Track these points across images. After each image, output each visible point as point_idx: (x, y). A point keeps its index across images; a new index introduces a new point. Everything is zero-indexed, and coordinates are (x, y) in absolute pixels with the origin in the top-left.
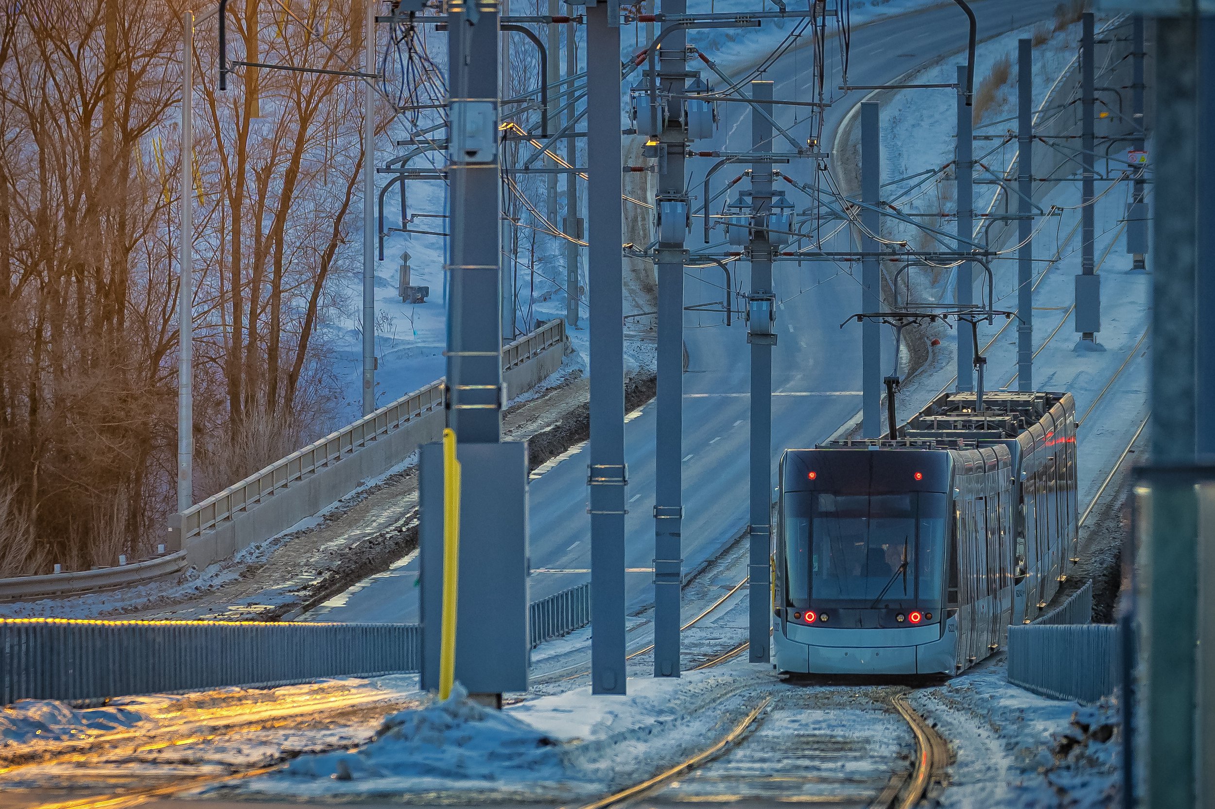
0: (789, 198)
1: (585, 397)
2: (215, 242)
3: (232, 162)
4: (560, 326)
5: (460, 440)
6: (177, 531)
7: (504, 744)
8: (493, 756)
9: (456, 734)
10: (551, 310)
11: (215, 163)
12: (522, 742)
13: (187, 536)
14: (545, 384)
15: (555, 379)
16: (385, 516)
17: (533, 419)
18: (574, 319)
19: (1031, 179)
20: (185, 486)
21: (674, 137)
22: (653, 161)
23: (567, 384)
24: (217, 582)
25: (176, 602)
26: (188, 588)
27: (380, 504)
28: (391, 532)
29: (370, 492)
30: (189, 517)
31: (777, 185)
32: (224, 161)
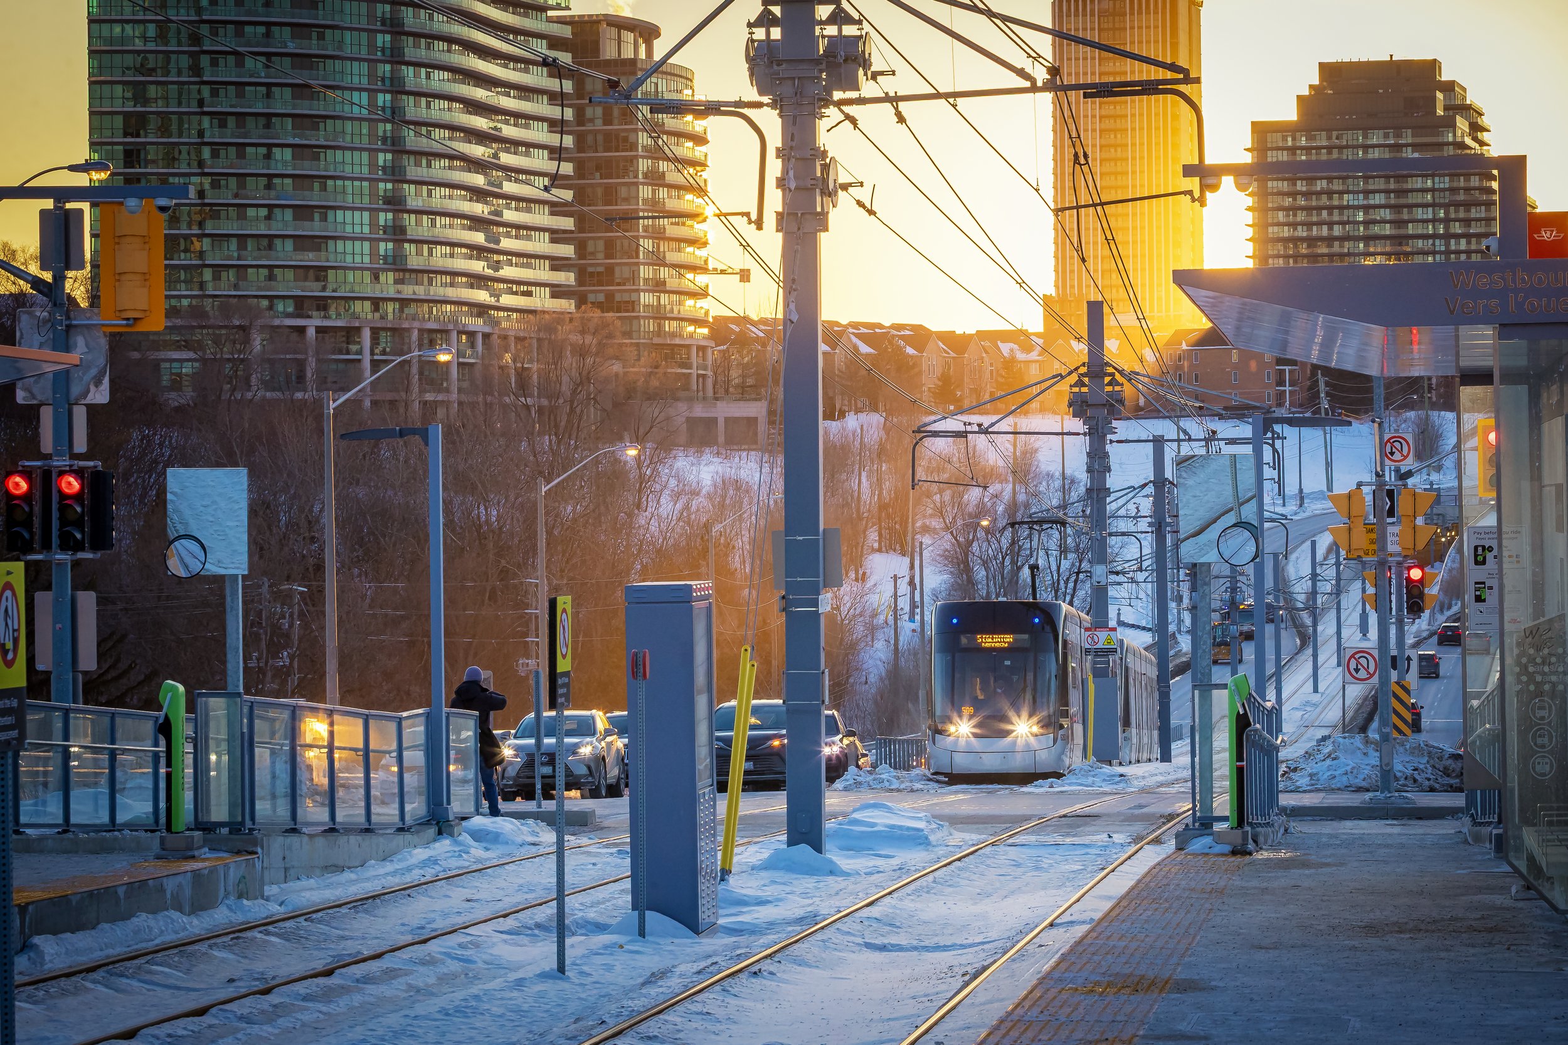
5: (1094, 677)
8: (1104, 780)
9: (1092, 773)
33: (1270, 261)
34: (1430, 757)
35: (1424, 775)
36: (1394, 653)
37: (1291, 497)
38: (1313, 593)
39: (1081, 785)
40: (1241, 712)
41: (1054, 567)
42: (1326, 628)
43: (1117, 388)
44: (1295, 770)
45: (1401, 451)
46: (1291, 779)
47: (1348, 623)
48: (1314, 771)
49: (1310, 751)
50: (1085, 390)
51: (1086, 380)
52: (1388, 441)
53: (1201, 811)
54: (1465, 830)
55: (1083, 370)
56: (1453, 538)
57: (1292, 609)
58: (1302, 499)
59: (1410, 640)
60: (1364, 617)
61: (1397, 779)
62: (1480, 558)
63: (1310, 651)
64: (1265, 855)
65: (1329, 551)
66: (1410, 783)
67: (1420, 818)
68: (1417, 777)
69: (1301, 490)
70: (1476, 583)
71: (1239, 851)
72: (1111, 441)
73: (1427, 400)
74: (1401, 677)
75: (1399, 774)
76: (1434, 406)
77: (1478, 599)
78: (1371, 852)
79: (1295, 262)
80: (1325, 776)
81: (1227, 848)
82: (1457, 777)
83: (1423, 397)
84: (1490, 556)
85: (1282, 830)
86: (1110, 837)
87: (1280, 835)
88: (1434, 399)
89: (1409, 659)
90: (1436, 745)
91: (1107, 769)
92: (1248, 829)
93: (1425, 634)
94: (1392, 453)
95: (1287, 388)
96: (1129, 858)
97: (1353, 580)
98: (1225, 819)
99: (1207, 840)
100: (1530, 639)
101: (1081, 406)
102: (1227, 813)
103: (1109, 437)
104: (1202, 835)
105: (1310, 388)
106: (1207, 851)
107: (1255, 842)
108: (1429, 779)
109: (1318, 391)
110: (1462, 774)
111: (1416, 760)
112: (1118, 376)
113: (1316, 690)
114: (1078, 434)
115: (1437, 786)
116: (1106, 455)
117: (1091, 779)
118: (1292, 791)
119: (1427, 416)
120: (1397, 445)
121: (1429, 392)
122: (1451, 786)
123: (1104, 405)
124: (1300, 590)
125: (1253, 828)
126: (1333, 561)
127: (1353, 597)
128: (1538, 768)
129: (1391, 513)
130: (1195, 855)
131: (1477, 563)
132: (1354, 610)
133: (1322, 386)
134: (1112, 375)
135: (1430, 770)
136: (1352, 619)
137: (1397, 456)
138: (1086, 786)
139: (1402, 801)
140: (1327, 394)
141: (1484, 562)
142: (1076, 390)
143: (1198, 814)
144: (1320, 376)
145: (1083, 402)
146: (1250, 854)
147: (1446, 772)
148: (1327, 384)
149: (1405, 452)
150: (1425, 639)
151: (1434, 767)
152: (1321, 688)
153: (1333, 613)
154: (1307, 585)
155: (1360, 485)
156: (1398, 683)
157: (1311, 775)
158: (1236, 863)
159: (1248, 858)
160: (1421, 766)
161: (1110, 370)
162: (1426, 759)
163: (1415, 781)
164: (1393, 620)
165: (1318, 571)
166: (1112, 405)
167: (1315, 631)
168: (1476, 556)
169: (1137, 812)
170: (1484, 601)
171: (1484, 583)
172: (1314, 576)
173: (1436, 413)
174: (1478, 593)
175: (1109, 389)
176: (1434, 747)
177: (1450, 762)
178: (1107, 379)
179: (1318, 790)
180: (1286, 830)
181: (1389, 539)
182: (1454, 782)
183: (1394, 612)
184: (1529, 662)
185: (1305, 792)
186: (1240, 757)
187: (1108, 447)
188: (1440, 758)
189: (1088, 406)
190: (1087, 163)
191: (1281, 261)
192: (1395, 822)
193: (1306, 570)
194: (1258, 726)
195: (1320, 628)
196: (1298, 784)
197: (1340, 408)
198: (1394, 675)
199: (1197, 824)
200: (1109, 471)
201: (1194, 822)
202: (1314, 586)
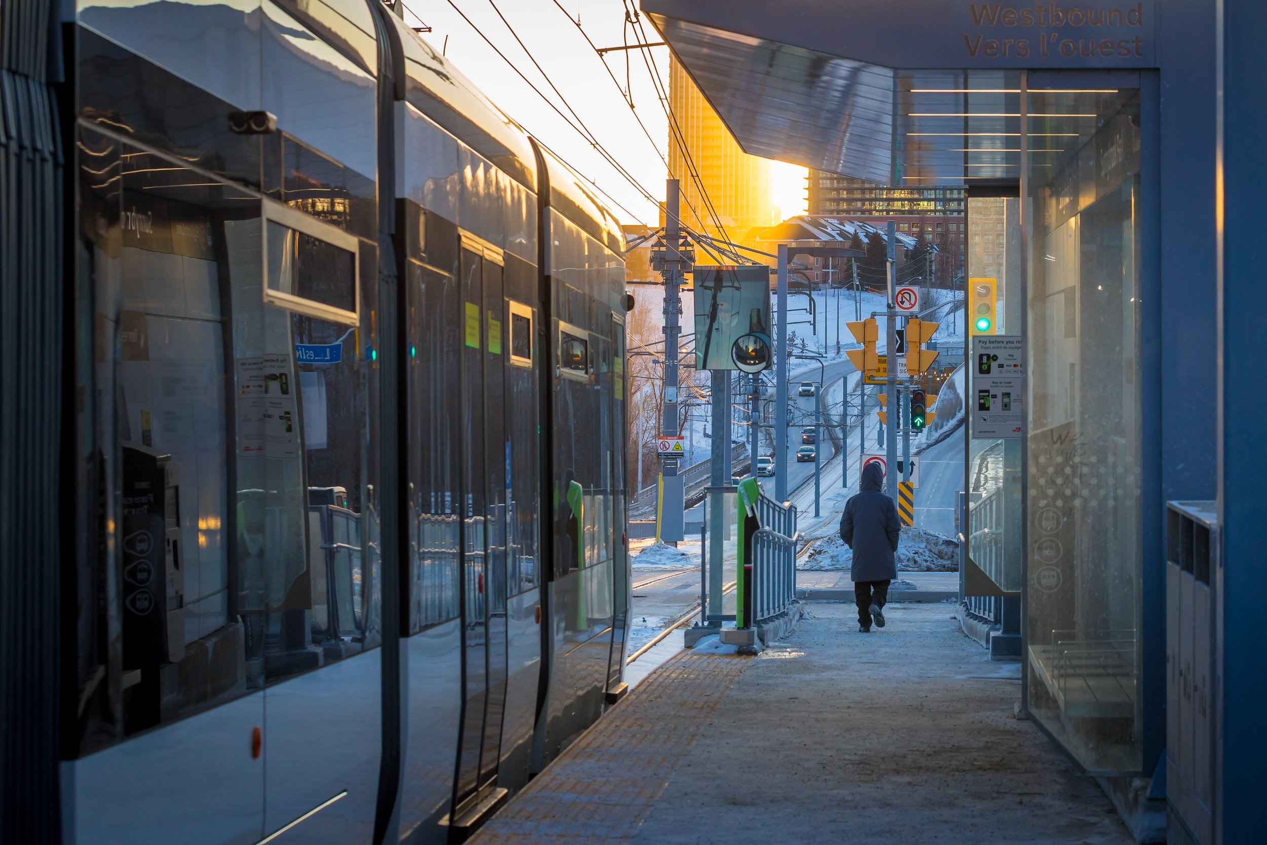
0: (792, 411)
1: (750, 462)
2: (654, 422)
3: (659, 401)
4: (744, 443)
5: (663, 475)
6: (637, 497)
7: (672, 555)
8: (669, 558)
9: (659, 552)
10: (744, 439)
11: (654, 402)
12: (677, 554)
13: (640, 498)
14: (740, 458)
15: (742, 457)
16: (693, 493)
17: (735, 468)
18: (748, 441)
19: (864, 406)
20: (640, 485)
21: (756, 395)
22: (751, 402)
23: (745, 459)
24: (648, 510)
25: (636, 516)
26: (640, 512)
27: (693, 490)
28: (695, 497)
29: (690, 487)
30: (640, 494)
31: (790, 407)
32: (656, 400)
33: (821, 181)
34: (927, 543)
35: (923, 558)
36: (900, 459)
37: (831, 347)
38: (845, 415)
39: (648, 562)
40: (750, 515)
41: (658, 394)
42: (853, 441)
43: (689, 248)
44: (820, 552)
45: (909, 301)
46: (816, 560)
47: (869, 437)
48: (835, 554)
49: (832, 537)
50: (663, 249)
51: (664, 241)
52: (900, 292)
53: (710, 610)
54: (959, 617)
55: (663, 233)
56: (945, 379)
57: (829, 426)
58: (839, 349)
59: (913, 450)
60: (881, 432)
61: (901, 561)
62: (985, 367)
63: (841, 457)
64: (771, 654)
65: (857, 386)
66: (911, 564)
67: (919, 602)
68: (917, 559)
69: (838, 342)
70: (980, 391)
71: (745, 651)
72: (683, 290)
73: (928, 281)
74: (906, 479)
75: (902, 557)
76: (934, 286)
77: (983, 407)
78: (873, 652)
79: (838, 183)
80: (844, 558)
81: (733, 648)
82: (949, 559)
83: (926, 279)
84: (994, 365)
85: (797, 617)
86: (644, 621)
87: (794, 622)
88: (933, 280)
89: (912, 464)
90: (932, 533)
91: (671, 549)
92: (754, 629)
93: (924, 446)
94: (902, 302)
95: (830, 270)
96: (655, 644)
97: (875, 406)
98: (731, 618)
99: (714, 639)
100: (1058, 444)
101: (660, 262)
102: (735, 613)
103: (681, 287)
104: (710, 634)
105: (847, 270)
106: (713, 650)
107: (762, 640)
108: (926, 561)
109: (852, 273)
110: (953, 557)
111: (917, 545)
112: (689, 239)
113: (845, 485)
114: (657, 284)
115: (933, 566)
116: (679, 301)
117: (658, 557)
118: (816, 570)
119: (928, 293)
120: (907, 296)
121: (930, 275)
122: (944, 567)
123: (678, 261)
124: (836, 413)
125: (759, 627)
126: (859, 393)
127: (873, 419)
128: (1044, 582)
129: (900, 349)
130: (701, 654)
131: (981, 371)
132: (874, 428)
133: (855, 268)
134: (685, 238)
135: (927, 553)
136: (872, 433)
137: (906, 305)
138: (653, 563)
139: (904, 586)
140: (858, 275)
141: (988, 371)
142: (656, 249)
143: (707, 613)
144: (853, 262)
145: (661, 259)
146: (755, 654)
147: (940, 555)
148: (858, 268)
149: (913, 302)
150: (924, 449)
151: (930, 551)
152: (848, 485)
153: (859, 429)
154: (839, 410)
155: (874, 315)
156: (903, 483)
157: (832, 557)
158: (739, 666)
159: (752, 660)
160: (921, 550)
161: (684, 234)
162: (923, 545)
163: (916, 562)
164: (901, 433)
165: (849, 399)
166: (684, 262)
167: (845, 442)
168: (981, 364)
169: (681, 592)
170: (988, 409)
171: (988, 391)
172: (845, 403)
173: (934, 290)
174: (982, 401)
175: (682, 248)
176: (930, 535)
177: (943, 547)
178: (681, 241)
179: (838, 570)
180: (801, 616)
181: (899, 368)
182: (947, 563)
183: (901, 427)
184: (1056, 472)
185: (827, 570)
186: (747, 559)
187: (681, 295)
188: (936, 544)
189: (665, 261)
190: (638, 21)
191: (828, 182)
192: (898, 605)
193: (840, 398)
194: (767, 528)
195: (849, 441)
196: (822, 564)
197: (867, 285)
198: (900, 477)
199: (706, 623)
200: (681, 313)
201: (703, 620)
202: (845, 410)
